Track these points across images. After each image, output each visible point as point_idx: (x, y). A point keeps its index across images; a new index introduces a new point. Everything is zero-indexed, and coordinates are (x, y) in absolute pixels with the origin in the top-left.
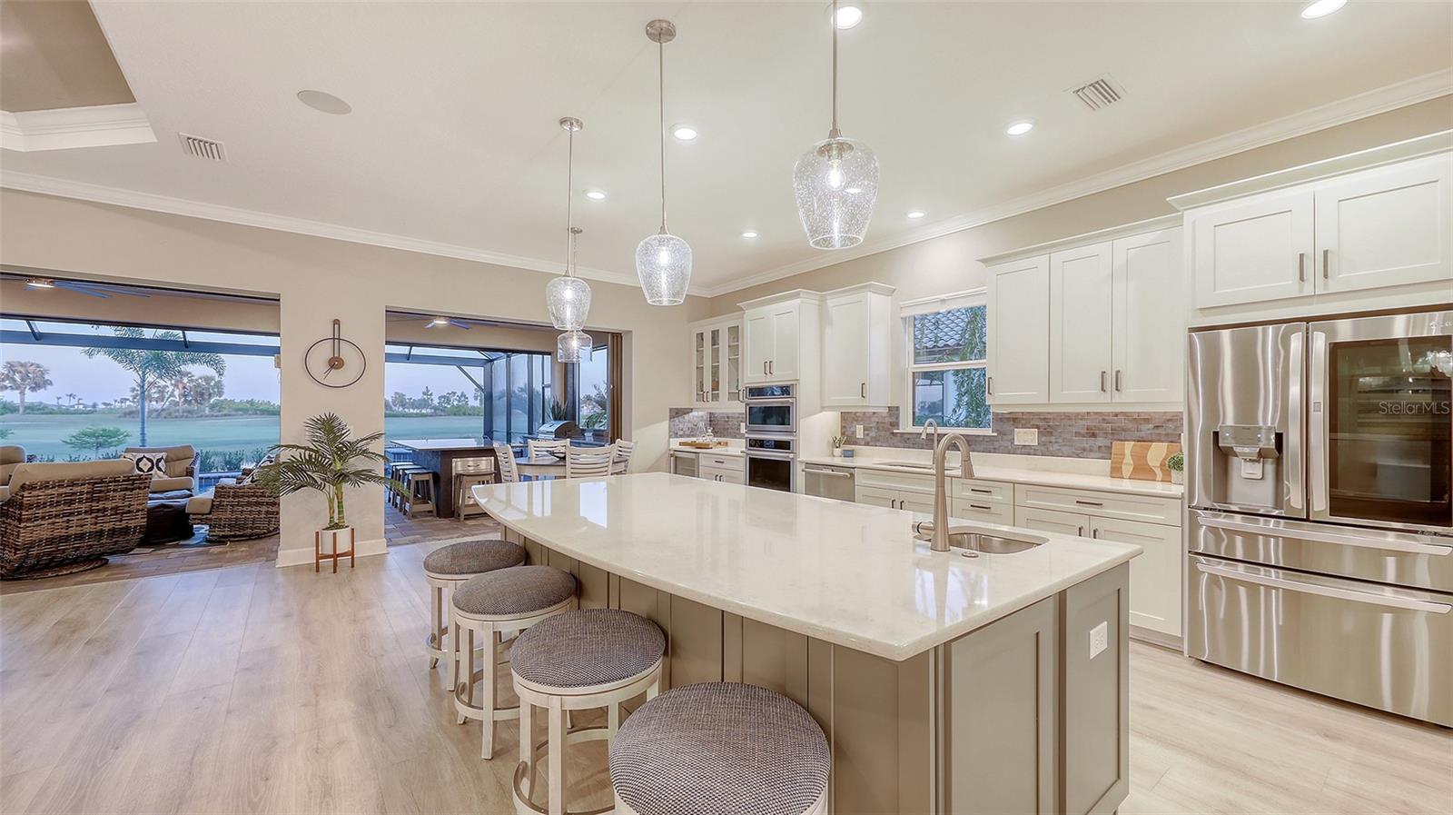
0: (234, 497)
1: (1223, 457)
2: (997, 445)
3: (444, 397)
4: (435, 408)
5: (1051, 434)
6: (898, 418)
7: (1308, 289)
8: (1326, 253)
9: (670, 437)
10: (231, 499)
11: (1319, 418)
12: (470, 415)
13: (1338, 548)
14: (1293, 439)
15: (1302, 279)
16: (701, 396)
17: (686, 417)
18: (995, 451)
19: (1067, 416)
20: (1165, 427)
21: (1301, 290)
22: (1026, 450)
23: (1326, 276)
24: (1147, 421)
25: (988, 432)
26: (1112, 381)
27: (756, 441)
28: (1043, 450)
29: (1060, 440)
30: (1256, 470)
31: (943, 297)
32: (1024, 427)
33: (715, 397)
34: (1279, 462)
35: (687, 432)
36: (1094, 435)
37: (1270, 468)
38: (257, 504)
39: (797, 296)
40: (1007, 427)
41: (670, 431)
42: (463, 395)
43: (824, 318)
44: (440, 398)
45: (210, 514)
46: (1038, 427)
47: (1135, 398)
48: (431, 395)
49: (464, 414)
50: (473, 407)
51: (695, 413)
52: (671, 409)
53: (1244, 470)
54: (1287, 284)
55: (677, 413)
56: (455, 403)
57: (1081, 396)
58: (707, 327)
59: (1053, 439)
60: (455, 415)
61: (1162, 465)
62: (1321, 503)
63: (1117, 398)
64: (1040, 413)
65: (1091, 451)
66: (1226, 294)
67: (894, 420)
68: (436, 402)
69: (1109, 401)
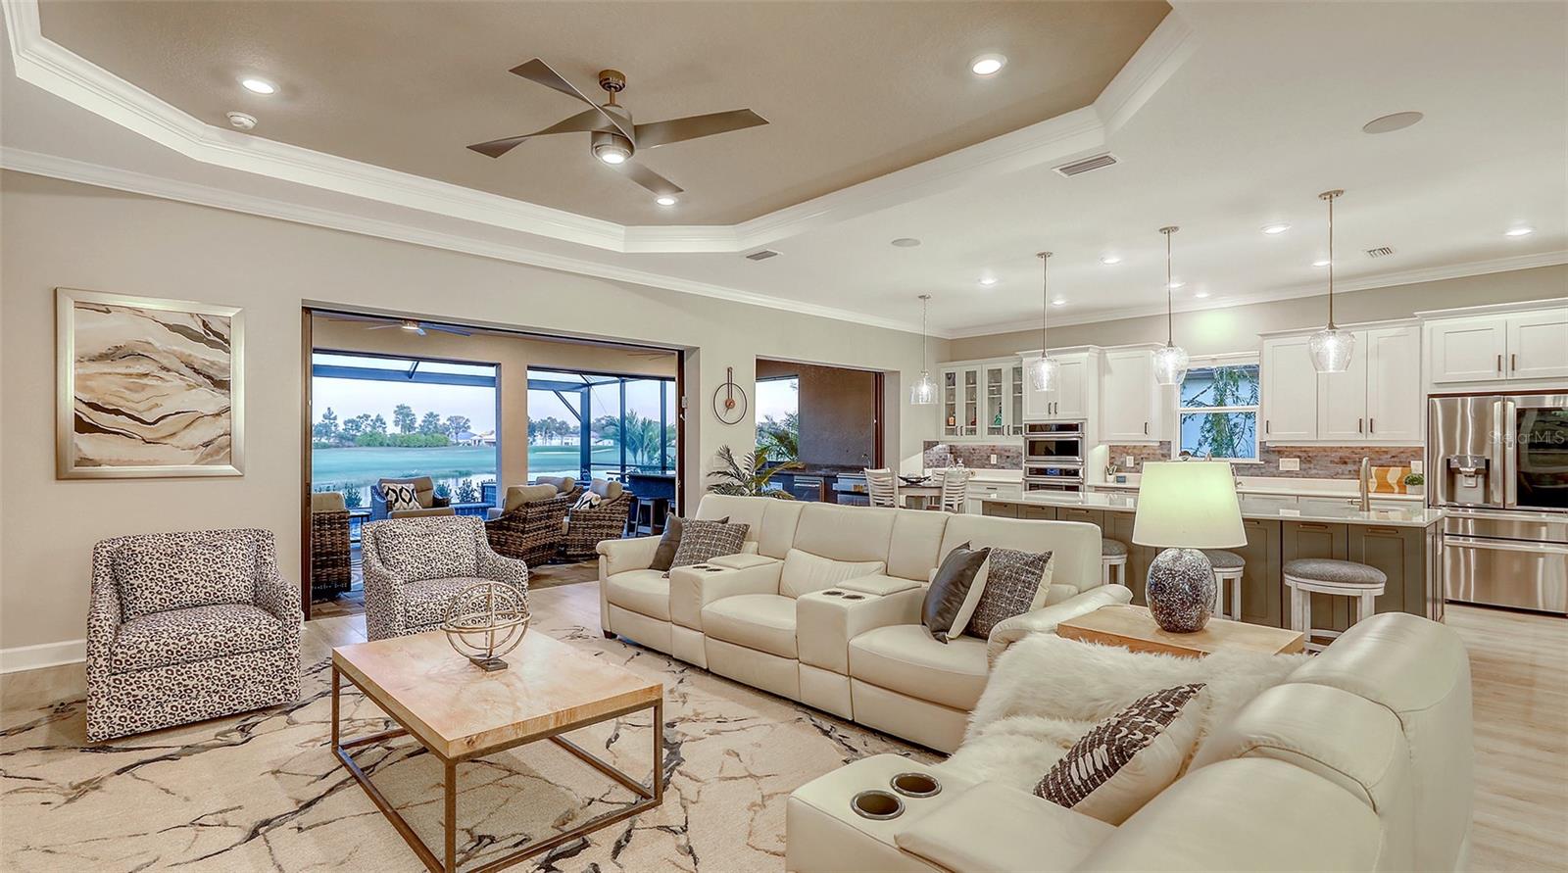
0: (585, 520)
1: (1452, 474)
2: (1263, 470)
3: (352, 421)
4: (341, 437)
5: (1310, 462)
6: (1170, 450)
7: (1503, 377)
8: (1513, 356)
9: (924, 467)
10: (582, 522)
11: (1511, 450)
12: (388, 445)
13: (1510, 523)
14: (1496, 464)
15: (1499, 370)
16: (951, 429)
17: (934, 448)
18: (1262, 475)
19: (1324, 449)
20: (1399, 457)
21: (1498, 376)
22: (1289, 474)
23: (1513, 369)
24: (1386, 452)
25: (1256, 460)
26: (1367, 425)
27: (1037, 469)
28: (1304, 474)
29: (1318, 467)
30: (1471, 482)
31: (1214, 356)
32: (1287, 457)
33: (973, 432)
34: (1486, 477)
35: (935, 464)
36: (1345, 463)
37: (1481, 480)
38: (600, 526)
39: (1087, 350)
40: (1273, 457)
41: (924, 462)
42: (379, 419)
43: (1103, 368)
44: (346, 423)
45: (567, 535)
46: (1299, 457)
47: (1384, 437)
48: (335, 418)
49: (381, 445)
50: (393, 436)
51: (940, 446)
52: (925, 442)
53: (1462, 482)
54: (1491, 372)
55: (929, 445)
56: (368, 429)
57: (1342, 434)
58: (960, 370)
59: (1312, 466)
60: (369, 445)
61: (1399, 483)
62: (1512, 498)
63: (1371, 437)
64: (1301, 447)
65: (1343, 474)
66: (1453, 375)
67: (1165, 451)
68: (341, 427)
69: (1364, 438)
